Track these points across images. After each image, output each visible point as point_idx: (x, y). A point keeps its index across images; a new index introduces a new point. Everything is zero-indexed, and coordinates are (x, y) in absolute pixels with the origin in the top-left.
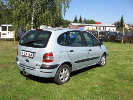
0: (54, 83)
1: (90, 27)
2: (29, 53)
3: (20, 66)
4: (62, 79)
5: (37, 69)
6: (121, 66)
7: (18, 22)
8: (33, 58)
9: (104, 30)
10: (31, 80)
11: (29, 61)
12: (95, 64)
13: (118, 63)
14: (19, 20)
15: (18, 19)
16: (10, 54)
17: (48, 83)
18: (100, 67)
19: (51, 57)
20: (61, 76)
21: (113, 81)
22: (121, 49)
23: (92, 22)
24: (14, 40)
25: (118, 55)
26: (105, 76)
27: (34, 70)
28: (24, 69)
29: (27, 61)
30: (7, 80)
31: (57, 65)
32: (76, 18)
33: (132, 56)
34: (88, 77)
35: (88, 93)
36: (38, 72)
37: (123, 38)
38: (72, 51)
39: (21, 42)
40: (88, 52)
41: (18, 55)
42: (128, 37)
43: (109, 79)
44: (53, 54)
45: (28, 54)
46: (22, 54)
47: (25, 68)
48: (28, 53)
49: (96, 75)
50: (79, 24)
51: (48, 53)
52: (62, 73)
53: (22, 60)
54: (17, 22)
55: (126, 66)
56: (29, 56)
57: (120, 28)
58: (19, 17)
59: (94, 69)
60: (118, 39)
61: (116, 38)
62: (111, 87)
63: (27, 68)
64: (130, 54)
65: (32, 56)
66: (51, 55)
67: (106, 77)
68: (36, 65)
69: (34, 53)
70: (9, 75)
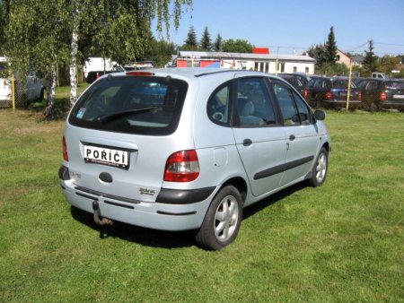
0: (193, 247)
1: (236, 61)
2: (113, 152)
3: (77, 193)
4: (221, 233)
5: (142, 204)
6: (373, 183)
7: (30, 49)
8: (127, 168)
9: (279, 72)
10: (117, 239)
11: (114, 178)
12: (302, 178)
13: (361, 174)
14: (33, 42)
15: (30, 40)
16: (13, 153)
17: (175, 247)
18: (311, 188)
19: (191, 163)
20: (218, 222)
21: (369, 230)
22: (347, 129)
23: (241, 47)
24: (11, 106)
25: (349, 148)
26: (340, 215)
27: (132, 208)
28: (96, 207)
29: (106, 178)
30: (35, 242)
31: (210, 190)
32: (191, 36)
33: (389, 151)
34: (290, 220)
35: (313, 272)
36: (147, 214)
37: (348, 95)
38: (247, 142)
39: (80, 115)
40: (288, 144)
41: (67, 160)
42: (363, 91)
43: (357, 226)
44: (199, 153)
45: (108, 157)
46: (86, 156)
47: (99, 202)
48: (107, 151)
49: (311, 214)
50: (204, 54)
51: (180, 152)
52: (220, 213)
53: (82, 176)
54: (27, 50)
55: (388, 183)
56: (113, 161)
57: (327, 64)
58: (34, 33)
59: (296, 193)
60: (333, 97)
61: (329, 96)
62: (372, 251)
63: (106, 202)
64: (381, 144)
65: (126, 163)
66: (191, 156)
67: (346, 219)
68: (141, 190)
69: (130, 151)
70: (38, 224)
